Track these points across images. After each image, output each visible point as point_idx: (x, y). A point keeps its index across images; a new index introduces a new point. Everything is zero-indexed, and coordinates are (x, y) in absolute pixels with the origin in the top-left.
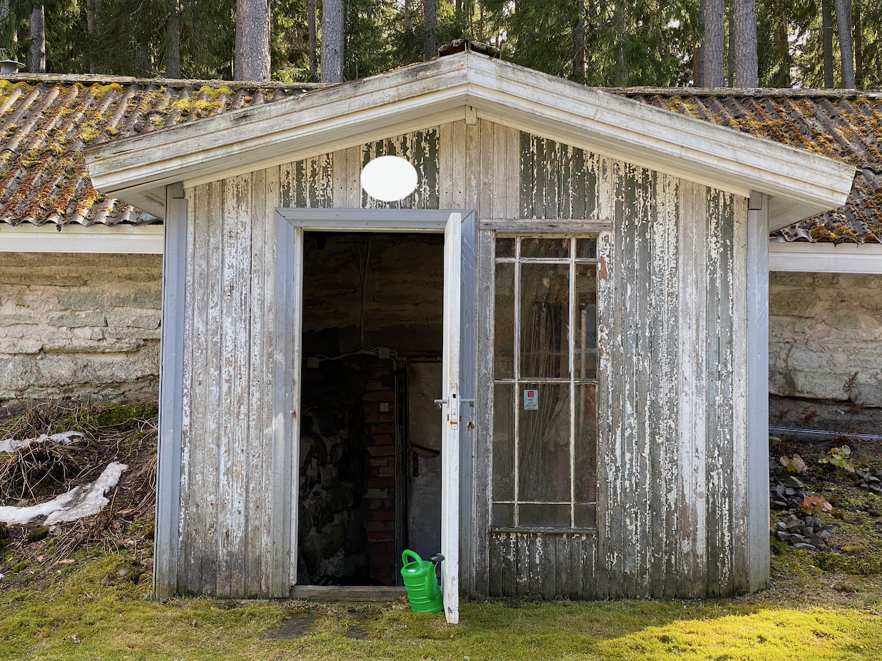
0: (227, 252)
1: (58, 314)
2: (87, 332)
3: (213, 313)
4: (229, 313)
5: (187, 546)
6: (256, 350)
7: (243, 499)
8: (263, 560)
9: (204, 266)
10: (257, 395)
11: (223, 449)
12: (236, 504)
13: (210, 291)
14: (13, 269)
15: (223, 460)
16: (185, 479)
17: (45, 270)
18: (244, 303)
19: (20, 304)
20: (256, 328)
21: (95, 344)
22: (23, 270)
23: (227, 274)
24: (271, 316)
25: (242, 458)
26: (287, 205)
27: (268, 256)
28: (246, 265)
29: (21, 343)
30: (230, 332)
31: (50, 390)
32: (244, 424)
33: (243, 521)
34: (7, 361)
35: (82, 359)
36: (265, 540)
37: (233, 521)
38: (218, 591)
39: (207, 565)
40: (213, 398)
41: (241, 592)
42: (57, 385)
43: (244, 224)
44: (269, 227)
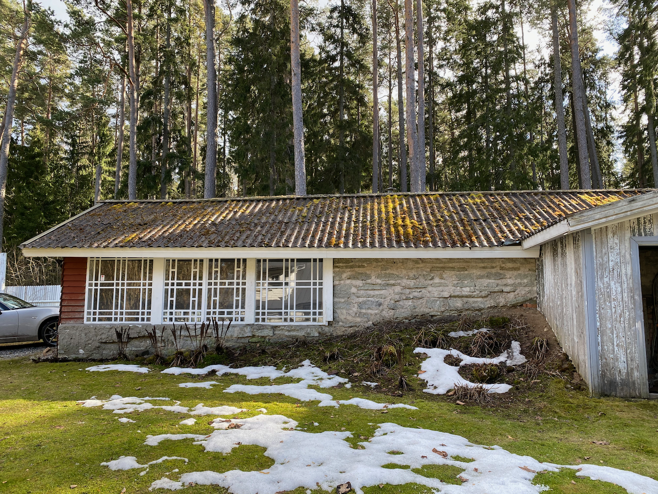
0: (610, 255)
1: (456, 282)
2: (468, 289)
3: (606, 280)
4: (613, 280)
5: (603, 376)
6: (625, 295)
7: (625, 356)
8: (636, 382)
9: (601, 261)
10: (628, 313)
11: (615, 336)
12: (622, 359)
13: (604, 271)
14: (437, 265)
15: (615, 340)
16: (600, 348)
17: (450, 265)
18: (619, 275)
19: (442, 278)
20: (625, 286)
21: (471, 294)
22: (441, 265)
23: (611, 264)
24: (631, 281)
25: (624, 339)
26: (634, 235)
27: (628, 256)
28: (618, 260)
29: (442, 293)
30: (614, 288)
31: (454, 312)
32: (623, 325)
33: (626, 366)
34: (437, 300)
35: (465, 300)
36: (636, 374)
37: (622, 366)
38: (618, 395)
39: (613, 384)
40: (609, 315)
41: (628, 395)
42: (457, 310)
43: (616, 244)
44: (627, 244)
